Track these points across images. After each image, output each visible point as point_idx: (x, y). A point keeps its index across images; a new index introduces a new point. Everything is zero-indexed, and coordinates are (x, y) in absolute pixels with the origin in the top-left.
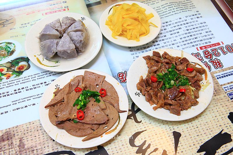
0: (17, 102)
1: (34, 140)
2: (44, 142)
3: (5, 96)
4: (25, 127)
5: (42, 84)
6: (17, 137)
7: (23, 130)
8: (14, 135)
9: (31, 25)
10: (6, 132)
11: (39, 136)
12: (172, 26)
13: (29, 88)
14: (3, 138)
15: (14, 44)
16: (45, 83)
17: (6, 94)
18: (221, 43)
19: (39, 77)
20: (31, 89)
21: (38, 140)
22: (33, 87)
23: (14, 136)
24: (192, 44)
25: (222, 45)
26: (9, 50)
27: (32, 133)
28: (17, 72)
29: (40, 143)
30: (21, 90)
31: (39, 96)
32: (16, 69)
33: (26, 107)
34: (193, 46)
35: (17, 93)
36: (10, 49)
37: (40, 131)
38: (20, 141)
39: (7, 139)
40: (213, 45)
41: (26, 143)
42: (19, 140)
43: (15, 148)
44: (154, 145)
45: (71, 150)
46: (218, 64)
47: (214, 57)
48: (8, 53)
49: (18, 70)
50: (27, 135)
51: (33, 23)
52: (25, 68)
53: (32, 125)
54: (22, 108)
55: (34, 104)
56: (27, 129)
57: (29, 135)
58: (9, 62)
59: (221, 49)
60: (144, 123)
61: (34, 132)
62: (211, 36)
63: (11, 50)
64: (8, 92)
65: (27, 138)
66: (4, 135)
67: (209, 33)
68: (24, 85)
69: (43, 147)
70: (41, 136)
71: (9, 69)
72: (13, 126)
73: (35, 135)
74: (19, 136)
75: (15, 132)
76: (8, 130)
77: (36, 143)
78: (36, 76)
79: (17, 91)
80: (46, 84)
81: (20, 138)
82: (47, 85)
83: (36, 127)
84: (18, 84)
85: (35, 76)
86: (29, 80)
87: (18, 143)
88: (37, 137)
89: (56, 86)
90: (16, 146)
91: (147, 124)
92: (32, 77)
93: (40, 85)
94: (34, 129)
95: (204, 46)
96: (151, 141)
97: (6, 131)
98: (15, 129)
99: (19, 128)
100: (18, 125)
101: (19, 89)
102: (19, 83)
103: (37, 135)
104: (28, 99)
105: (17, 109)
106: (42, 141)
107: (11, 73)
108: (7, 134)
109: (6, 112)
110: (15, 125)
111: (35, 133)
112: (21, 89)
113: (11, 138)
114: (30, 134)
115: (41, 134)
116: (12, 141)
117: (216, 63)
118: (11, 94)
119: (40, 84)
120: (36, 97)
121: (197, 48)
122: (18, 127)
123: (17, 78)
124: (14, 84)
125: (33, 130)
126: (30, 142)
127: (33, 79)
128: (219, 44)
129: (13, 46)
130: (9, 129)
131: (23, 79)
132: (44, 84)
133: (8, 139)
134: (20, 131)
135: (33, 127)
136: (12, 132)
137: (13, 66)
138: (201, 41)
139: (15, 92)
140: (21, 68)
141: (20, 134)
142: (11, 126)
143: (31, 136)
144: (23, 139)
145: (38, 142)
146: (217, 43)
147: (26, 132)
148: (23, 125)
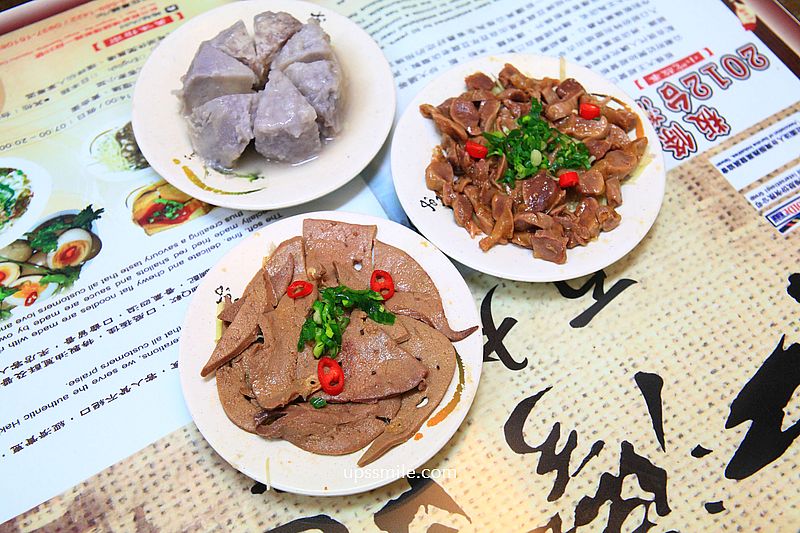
0: (88, 381)
1: (186, 506)
2: (220, 503)
3: (38, 367)
4: (140, 464)
5: (158, 297)
6: (120, 508)
7: (135, 479)
8: (109, 502)
9: (64, 92)
10: (76, 499)
11: (199, 488)
12: (540, 19)
13: (117, 323)
14: (70, 523)
15: (20, 173)
16: (170, 291)
17: (39, 360)
18: (704, 54)
19: (142, 277)
20: (124, 325)
21: (198, 500)
22: (129, 317)
23: (112, 508)
24: (619, 71)
25: (708, 59)
26: (9, 195)
27: (172, 480)
28: (57, 272)
29: (210, 511)
30: (91, 335)
31: (160, 344)
32: (51, 260)
33: (125, 390)
34: (623, 76)
35: (77, 348)
36: (12, 192)
37: (198, 470)
38: (135, 519)
39: (86, 523)
40: (681, 63)
41: (159, 521)
42: (132, 515)
44: (589, 432)
45: (322, 510)
46: (712, 123)
47: (696, 103)
48: (5, 209)
49: (59, 266)
50: (154, 491)
51: (69, 84)
52: (84, 254)
53: (164, 453)
54: (113, 398)
55: (151, 377)
56: (151, 471)
57: (161, 491)
58: (18, 241)
59: (710, 70)
60: (536, 365)
61: (178, 477)
62: (669, 36)
63: (16, 196)
64: (44, 353)
65: (158, 502)
66: (72, 508)
67: (660, 26)
68: (96, 316)
70: (207, 485)
71: (24, 266)
72: (98, 472)
73: (184, 488)
74: (129, 504)
75: (110, 490)
76: (82, 490)
77: (195, 513)
78: (132, 273)
79: (78, 342)
80: (174, 295)
81: (133, 510)
82: (179, 298)
83: (179, 456)
84: (74, 315)
85: (127, 274)
86: (107, 294)
88: (195, 491)
89: (219, 291)
91: (546, 368)
92: (117, 280)
93: (154, 304)
94: (176, 465)
95: (656, 73)
96: (574, 421)
97: (77, 493)
98: (106, 481)
99: (120, 474)
100: (114, 461)
101: (83, 333)
102: (76, 310)
103: (191, 485)
104: (126, 360)
105: (96, 406)
106: (213, 502)
107: (36, 279)
108: (83, 505)
109: (57, 427)
110: (103, 467)
111: (181, 480)
112: (88, 330)
113: (102, 516)
114: (165, 485)
115: (203, 476)
116: (106, 525)
117: (705, 121)
118: (60, 357)
119: (152, 300)
120: (152, 347)
121: (636, 82)
122: (116, 472)
123: (65, 293)
124: (58, 319)
125: (172, 471)
126: (172, 514)
127: (122, 287)
128: (698, 57)
129: (20, 178)
130: (85, 484)
131: (88, 293)
132: (166, 298)
133: (91, 523)
134: (127, 482)
135: (170, 459)
136: (98, 493)
137: (38, 251)
138: (643, 54)
139: (72, 345)
140: (69, 254)
141: (128, 493)
142: (88, 474)
143: (171, 494)
144: (146, 508)
145: (202, 508)
146: (693, 56)
147: (149, 482)
148: (131, 458)
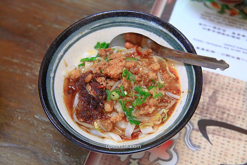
43: (205, 98)
69: (237, 116)
87: (210, 93)
90: (207, 95)
